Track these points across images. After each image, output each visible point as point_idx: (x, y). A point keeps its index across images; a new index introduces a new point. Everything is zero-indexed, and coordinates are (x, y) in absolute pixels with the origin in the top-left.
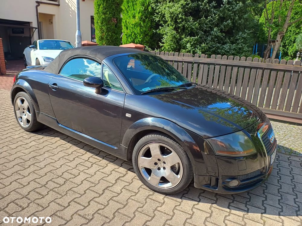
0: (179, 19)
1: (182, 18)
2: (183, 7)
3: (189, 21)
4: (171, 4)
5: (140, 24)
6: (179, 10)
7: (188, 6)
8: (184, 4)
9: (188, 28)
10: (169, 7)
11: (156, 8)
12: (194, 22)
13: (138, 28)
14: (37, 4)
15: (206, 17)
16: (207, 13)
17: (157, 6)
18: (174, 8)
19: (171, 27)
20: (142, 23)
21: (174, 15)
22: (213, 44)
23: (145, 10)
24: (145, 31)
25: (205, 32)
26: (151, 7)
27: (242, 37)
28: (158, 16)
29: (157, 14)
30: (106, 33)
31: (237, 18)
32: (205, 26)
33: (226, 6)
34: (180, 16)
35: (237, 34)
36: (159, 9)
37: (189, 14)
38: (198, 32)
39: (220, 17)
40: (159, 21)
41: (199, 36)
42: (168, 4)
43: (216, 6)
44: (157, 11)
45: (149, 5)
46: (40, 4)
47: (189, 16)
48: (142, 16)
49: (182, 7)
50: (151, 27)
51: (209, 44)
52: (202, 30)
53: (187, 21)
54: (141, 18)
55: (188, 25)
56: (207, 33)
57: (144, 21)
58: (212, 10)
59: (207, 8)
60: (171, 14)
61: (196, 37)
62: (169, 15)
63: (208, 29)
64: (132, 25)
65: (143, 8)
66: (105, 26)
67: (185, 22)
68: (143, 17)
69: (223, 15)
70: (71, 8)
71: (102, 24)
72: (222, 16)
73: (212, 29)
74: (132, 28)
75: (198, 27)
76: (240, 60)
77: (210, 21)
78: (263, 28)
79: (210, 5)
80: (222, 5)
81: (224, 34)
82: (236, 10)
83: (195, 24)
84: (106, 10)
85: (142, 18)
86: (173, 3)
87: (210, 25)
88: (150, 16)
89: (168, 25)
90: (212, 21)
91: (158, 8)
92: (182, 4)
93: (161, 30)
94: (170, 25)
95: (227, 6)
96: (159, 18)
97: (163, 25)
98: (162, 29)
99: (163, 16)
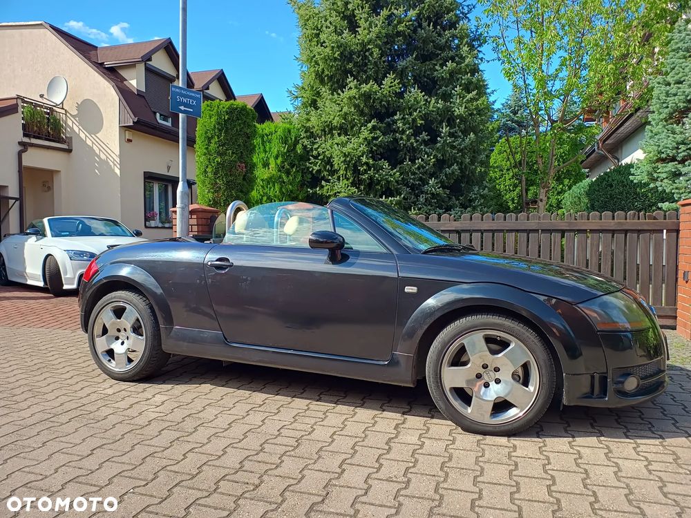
0: (362, 166)
1: (367, 164)
2: (369, 142)
3: (382, 168)
4: (343, 138)
5: (280, 177)
6: (360, 149)
7: (377, 142)
8: (370, 138)
9: (381, 181)
10: (338, 144)
11: (312, 148)
12: (392, 169)
13: (277, 187)
14: (20, 148)
15: (413, 161)
16: (413, 153)
17: (314, 143)
18: (351, 146)
19: (345, 181)
20: (284, 176)
21: (352, 159)
22: (430, 210)
23: (288, 151)
24: (291, 191)
25: (413, 187)
26: (303, 145)
27: (481, 195)
28: (317, 163)
29: (316, 157)
30: (225, 191)
31: (468, 160)
32: (412, 177)
33: (446, 140)
34: (364, 159)
35: (471, 190)
36: (318, 148)
37: (380, 157)
38: (401, 188)
39: (437, 160)
40: (319, 171)
41: (402, 196)
42: (338, 139)
43: (428, 140)
44: (315, 153)
45: (296, 142)
46: (27, 149)
47: (380, 160)
48: (283, 162)
49: (366, 143)
50: (302, 185)
51: (422, 209)
52: (407, 185)
53: (378, 169)
54: (280, 168)
55: (380, 175)
56: (416, 190)
57: (288, 173)
58: (422, 147)
59: (412, 144)
60: (345, 155)
61: (398, 198)
62: (342, 159)
63: (417, 183)
64: (263, 180)
65: (284, 148)
66: (223, 178)
67: (374, 170)
68: (287, 165)
69: (442, 155)
70: (99, 157)
71: (215, 174)
72: (442, 158)
73: (425, 182)
74: (263, 187)
75: (400, 179)
76: (517, 219)
77: (419, 168)
78: (497, 186)
79: (418, 138)
80: (439, 139)
81: (448, 192)
82: (465, 148)
83: (394, 174)
84: (225, 148)
85: (283, 167)
86: (348, 137)
87: (421, 175)
88: (299, 162)
89: (339, 178)
90: (424, 167)
91: (316, 146)
92: (366, 139)
93: (326, 188)
94: (341, 179)
95: (449, 140)
96: (319, 166)
97: (330, 177)
98: (327, 185)
99: (329, 161)
